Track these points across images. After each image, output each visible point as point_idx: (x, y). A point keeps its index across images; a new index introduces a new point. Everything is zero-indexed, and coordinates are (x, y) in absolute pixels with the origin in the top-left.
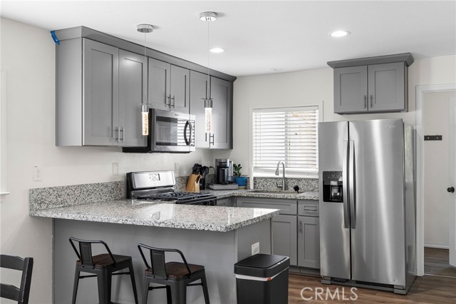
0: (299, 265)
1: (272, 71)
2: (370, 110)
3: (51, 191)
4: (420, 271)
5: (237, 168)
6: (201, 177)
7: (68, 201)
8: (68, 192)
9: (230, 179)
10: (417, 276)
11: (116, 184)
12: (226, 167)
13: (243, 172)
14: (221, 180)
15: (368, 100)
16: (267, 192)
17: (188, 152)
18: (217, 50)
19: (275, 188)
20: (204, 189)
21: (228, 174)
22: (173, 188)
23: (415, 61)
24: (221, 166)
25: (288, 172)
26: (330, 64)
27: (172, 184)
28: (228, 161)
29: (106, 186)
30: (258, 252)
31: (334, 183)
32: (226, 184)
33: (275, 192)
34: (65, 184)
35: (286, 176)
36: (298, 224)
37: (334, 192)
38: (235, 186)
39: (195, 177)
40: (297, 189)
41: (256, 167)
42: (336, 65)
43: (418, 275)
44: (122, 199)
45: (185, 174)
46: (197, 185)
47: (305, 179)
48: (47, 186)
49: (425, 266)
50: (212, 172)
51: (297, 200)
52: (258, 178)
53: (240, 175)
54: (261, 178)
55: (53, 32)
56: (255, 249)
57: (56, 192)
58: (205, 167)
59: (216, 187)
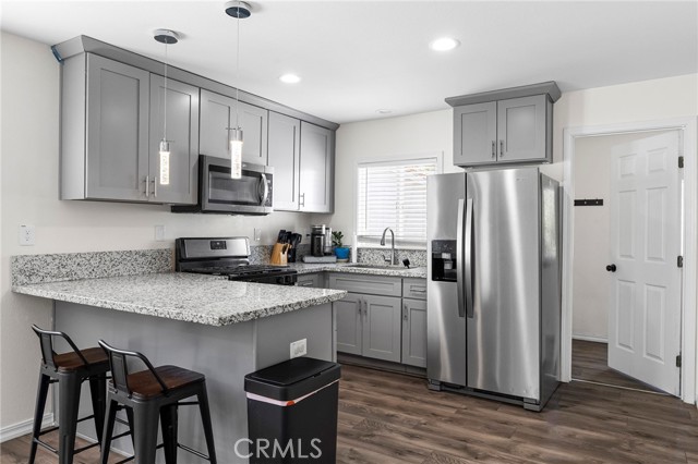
0: (403, 362)
1: (378, 115)
2: (500, 160)
3: (49, 260)
4: (566, 375)
5: (337, 236)
6: (289, 246)
7: (79, 273)
8: (78, 261)
9: (327, 250)
10: (561, 383)
11: (160, 252)
12: (320, 234)
13: (345, 242)
14: (315, 251)
15: (497, 147)
16: (372, 267)
17: (265, 214)
18: (290, 78)
19: (381, 262)
20: (294, 261)
21: (324, 243)
22: (247, 260)
23: (563, 95)
24: (316, 235)
25: (399, 242)
26: (448, 101)
27: (245, 254)
28: (324, 227)
29: (144, 255)
30: (303, 353)
31: (445, 256)
32: (321, 256)
33: (382, 267)
34: (74, 251)
35: (396, 247)
36: (403, 308)
37: (448, 266)
38: (334, 259)
39: (280, 246)
40: (406, 263)
41: (361, 237)
42: (456, 102)
43: (563, 380)
44: (169, 272)
45: (269, 242)
46: (284, 257)
47: (419, 251)
48: (42, 252)
49: (573, 366)
50: (305, 241)
51: (402, 278)
52: (363, 249)
53: (341, 245)
54: (367, 249)
55: (53, 47)
56: (298, 348)
57: (57, 261)
58: (295, 235)
59: (307, 259)
